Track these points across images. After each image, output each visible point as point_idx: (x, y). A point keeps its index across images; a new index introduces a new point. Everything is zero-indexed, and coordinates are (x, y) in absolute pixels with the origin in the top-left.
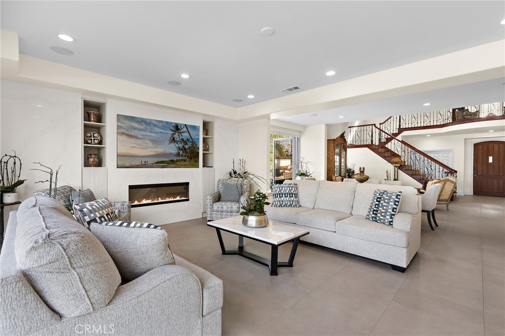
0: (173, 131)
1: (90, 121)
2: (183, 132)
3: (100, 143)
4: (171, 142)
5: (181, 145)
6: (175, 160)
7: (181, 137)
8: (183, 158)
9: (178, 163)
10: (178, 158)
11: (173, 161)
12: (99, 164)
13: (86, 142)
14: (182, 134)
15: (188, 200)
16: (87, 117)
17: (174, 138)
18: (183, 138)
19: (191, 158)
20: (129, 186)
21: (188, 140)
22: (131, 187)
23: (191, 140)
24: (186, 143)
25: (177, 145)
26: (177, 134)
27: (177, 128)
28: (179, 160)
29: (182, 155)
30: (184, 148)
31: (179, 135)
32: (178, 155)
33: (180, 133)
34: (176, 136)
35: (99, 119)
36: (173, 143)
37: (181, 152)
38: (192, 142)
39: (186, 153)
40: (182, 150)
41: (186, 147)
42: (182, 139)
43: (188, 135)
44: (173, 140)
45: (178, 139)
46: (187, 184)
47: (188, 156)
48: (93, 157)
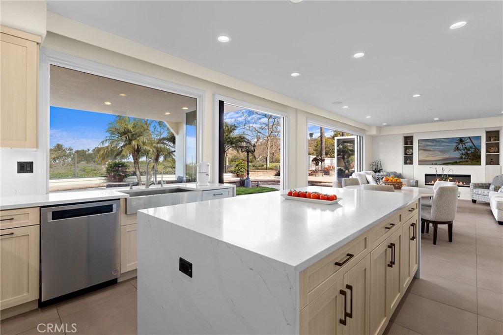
0: (457, 143)
2: (467, 143)
3: (412, 154)
4: (455, 151)
5: (464, 152)
7: (464, 146)
8: (466, 160)
9: (461, 163)
10: (461, 160)
11: (456, 162)
12: (411, 163)
13: (405, 153)
14: (466, 144)
15: (469, 187)
16: (406, 143)
17: (458, 148)
18: (466, 146)
19: (473, 160)
20: (425, 174)
21: (471, 147)
23: (474, 147)
24: (469, 150)
25: (460, 152)
26: (461, 145)
27: (461, 140)
28: (461, 162)
29: (464, 158)
30: (467, 153)
32: (461, 158)
33: (464, 144)
35: (412, 143)
36: (457, 151)
37: (464, 156)
38: (475, 149)
39: (468, 156)
41: (469, 152)
42: (466, 148)
43: (472, 144)
44: (458, 149)
45: (462, 148)
46: (469, 176)
47: (470, 159)
48: (408, 160)
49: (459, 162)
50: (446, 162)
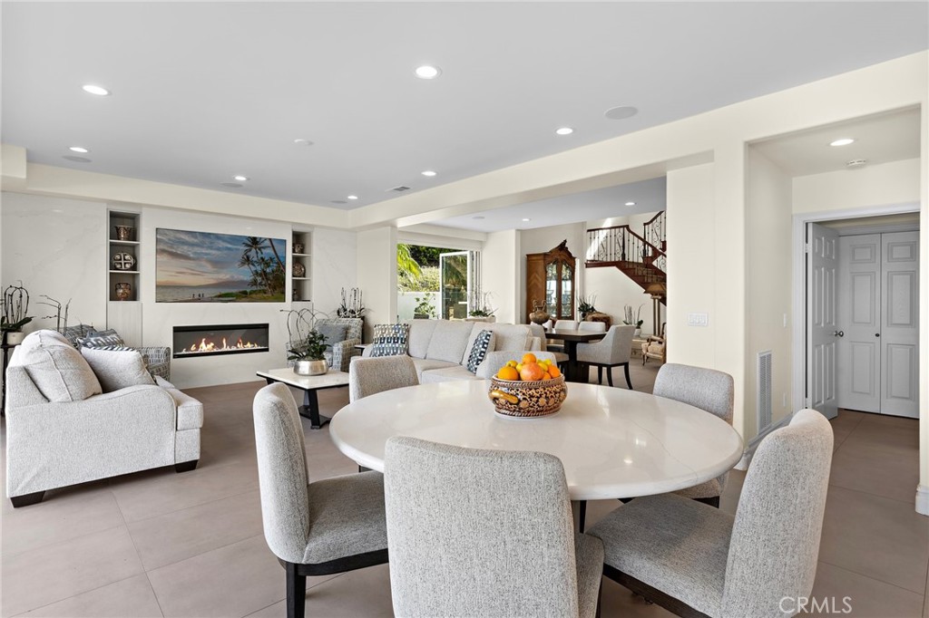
0: (247, 245)
1: (119, 239)
2: (264, 248)
3: (134, 267)
4: (243, 264)
5: (259, 268)
6: (248, 291)
7: (260, 255)
8: (262, 288)
9: (254, 296)
10: (254, 288)
11: (245, 293)
12: (133, 296)
13: (112, 267)
14: (263, 250)
15: (267, 350)
16: (114, 233)
17: (248, 257)
18: (263, 256)
19: (274, 288)
20: (174, 328)
21: (271, 259)
22: (177, 330)
23: (276, 259)
24: (268, 265)
25: (253, 268)
26: (253, 250)
27: (254, 241)
28: (255, 291)
29: (260, 284)
30: (265, 272)
31: (257, 253)
32: (254, 283)
33: (260, 249)
34: (253, 254)
35: (133, 234)
36: (246, 266)
37: (259, 279)
38: (277, 263)
39: (268, 279)
40: (261, 275)
41: (268, 270)
42: (262, 258)
43: (273, 252)
44: (247, 260)
45: (255, 259)
46: (266, 326)
47: (270, 285)
48: (123, 287)
49: (251, 293)
50: (224, 291)
